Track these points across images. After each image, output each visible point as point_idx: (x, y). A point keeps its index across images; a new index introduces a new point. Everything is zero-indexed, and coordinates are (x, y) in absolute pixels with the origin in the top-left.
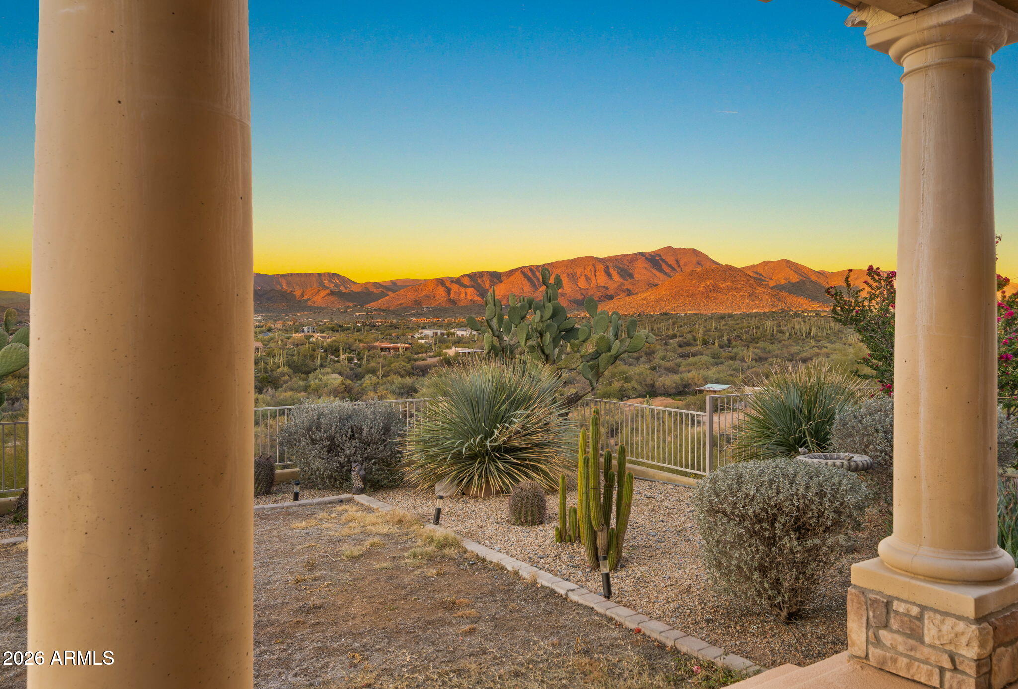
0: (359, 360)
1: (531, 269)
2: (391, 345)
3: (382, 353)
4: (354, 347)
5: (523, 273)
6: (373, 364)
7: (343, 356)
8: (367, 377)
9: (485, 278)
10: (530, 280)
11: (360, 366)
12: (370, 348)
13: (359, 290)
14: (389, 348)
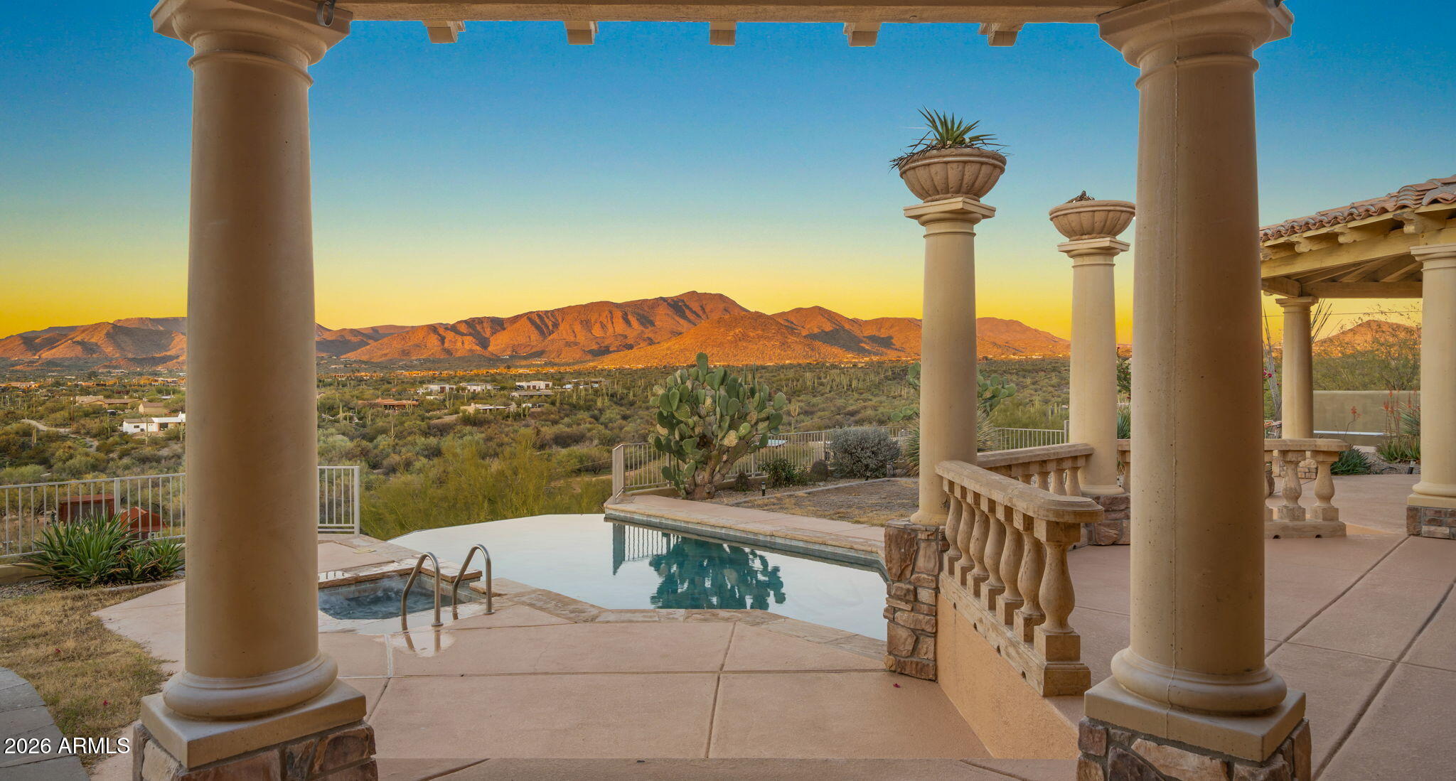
0: (359, 419)
1: (539, 314)
2: (396, 403)
3: (387, 411)
4: (352, 405)
5: (530, 320)
6: (380, 423)
7: (341, 415)
8: (380, 438)
9: (485, 324)
10: (537, 327)
11: (364, 426)
12: (373, 406)
13: (333, 338)
14: (393, 406)
